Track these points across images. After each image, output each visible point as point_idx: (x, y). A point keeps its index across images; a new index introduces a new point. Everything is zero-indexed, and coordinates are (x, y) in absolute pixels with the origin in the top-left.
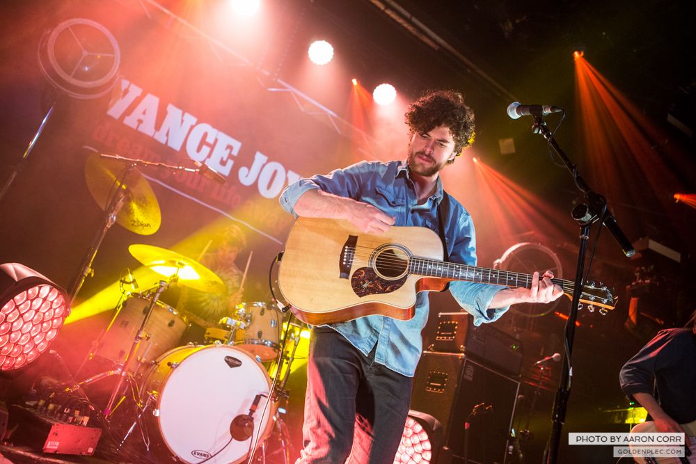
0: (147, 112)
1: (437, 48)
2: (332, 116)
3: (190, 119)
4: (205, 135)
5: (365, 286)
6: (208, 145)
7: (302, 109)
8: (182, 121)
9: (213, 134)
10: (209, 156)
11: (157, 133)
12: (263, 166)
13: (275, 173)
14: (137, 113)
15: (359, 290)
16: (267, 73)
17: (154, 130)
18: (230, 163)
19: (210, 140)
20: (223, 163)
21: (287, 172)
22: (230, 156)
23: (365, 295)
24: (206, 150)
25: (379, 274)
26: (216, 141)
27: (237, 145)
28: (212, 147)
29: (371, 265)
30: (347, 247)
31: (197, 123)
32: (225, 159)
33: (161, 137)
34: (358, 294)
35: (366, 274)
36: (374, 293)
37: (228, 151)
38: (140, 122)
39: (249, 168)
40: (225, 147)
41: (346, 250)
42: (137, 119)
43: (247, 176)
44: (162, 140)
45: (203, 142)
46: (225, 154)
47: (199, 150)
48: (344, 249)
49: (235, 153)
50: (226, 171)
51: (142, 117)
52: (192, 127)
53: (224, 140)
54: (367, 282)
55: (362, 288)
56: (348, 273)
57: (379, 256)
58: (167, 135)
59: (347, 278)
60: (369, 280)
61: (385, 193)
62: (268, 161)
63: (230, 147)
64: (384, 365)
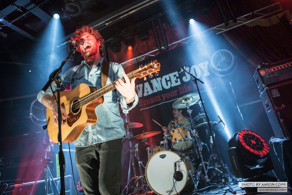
0: (148, 88)
3: (159, 79)
4: (166, 79)
8: (157, 81)
9: (167, 77)
10: (171, 83)
13: (194, 69)
14: (145, 91)
17: (152, 91)
18: (179, 80)
19: (168, 79)
20: (176, 82)
21: (198, 66)
22: (177, 78)
24: (169, 83)
26: (170, 77)
27: (176, 73)
28: (170, 80)
31: (161, 78)
32: (176, 80)
33: (155, 91)
37: (175, 77)
38: (148, 92)
39: (185, 76)
40: (173, 77)
43: (186, 78)
44: (157, 91)
45: (167, 81)
46: (175, 79)
47: (167, 85)
49: (178, 76)
50: (179, 83)
51: (147, 90)
52: (161, 81)
53: (172, 75)
58: (156, 88)
63: (175, 76)
64: (97, 143)
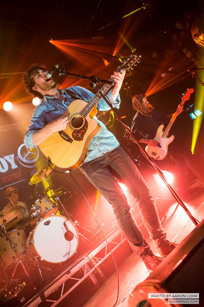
5: (80, 136)
15: (80, 139)
23: (83, 138)
25: (78, 129)
29: (73, 129)
30: (61, 135)
35: (75, 133)
36: (84, 134)
41: (62, 135)
48: (61, 136)
54: (78, 134)
55: (80, 138)
56: (71, 139)
57: (72, 125)
59: (73, 141)
60: (78, 133)
61: (50, 110)
64: (107, 152)
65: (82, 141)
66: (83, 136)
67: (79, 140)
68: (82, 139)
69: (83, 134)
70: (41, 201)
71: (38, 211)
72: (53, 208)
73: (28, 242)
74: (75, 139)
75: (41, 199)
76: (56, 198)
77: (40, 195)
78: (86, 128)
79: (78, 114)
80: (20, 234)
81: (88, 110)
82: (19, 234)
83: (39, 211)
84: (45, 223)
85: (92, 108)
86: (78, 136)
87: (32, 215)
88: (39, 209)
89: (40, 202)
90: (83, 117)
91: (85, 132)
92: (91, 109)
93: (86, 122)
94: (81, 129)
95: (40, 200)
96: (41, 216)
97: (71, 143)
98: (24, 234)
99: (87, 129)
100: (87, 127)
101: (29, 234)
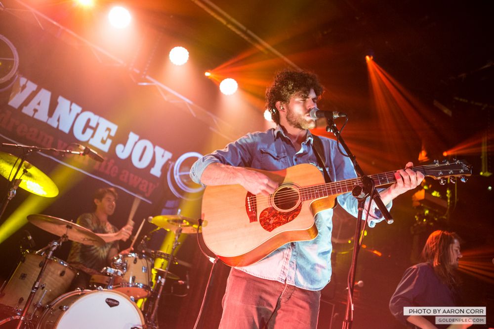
0: (41, 104)
1: (266, 52)
2: (189, 104)
3: (76, 109)
4: (89, 120)
5: (271, 222)
6: (91, 128)
7: (166, 98)
8: (70, 110)
9: (95, 119)
10: (92, 136)
11: (50, 119)
12: (136, 143)
13: (145, 148)
14: (33, 104)
15: (268, 227)
16: (138, 71)
17: (47, 117)
18: (109, 142)
19: (93, 124)
20: (103, 142)
21: (154, 147)
22: (109, 137)
23: (273, 229)
24: (89, 132)
25: (279, 210)
26: (98, 124)
27: (114, 128)
28: (95, 129)
29: (271, 204)
30: (248, 198)
31: (82, 112)
32: (105, 139)
33: (53, 123)
34: (268, 230)
35: (269, 213)
37: (108, 132)
38: (36, 111)
39: (125, 144)
40: (105, 129)
42: (33, 109)
43: (123, 151)
44: (54, 124)
45: (87, 126)
46: (105, 135)
47: (84, 132)
49: (113, 134)
50: (105, 148)
51: (37, 107)
52: (78, 115)
53: (104, 123)
54: (271, 218)
55: (269, 225)
56: (255, 216)
57: (275, 196)
58: (58, 120)
59: (256, 220)
60: (273, 216)
62: (140, 139)
63: (109, 129)
64: (294, 285)
65: (268, 232)
66: (276, 227)
67: (265, 228)
68: (270, 230)
69: (279, 224)
70: (139, 261)
71: (119, 270)
72: (143, 287)
73: (60, 299)
74: (261, 221)
75: (141, 258)
76: (162, 278)
77: (143, 251)
78: (289, 218)
79: (298, 187)
80: (65, 276)
81: (317, 193)
82: (62, 274)
83: (120, 272)
84: (109, 299)
85: (325, 195)
86: (270, 220)
87: (105, 268)
88: (122, 269)
89: (135, 261)
90: (301, 198)
91: (284, 223)
92: (321, 196)
93: (298, 210)
94: (283, 213)
95: (137, 257)
96: (115, 283)
97: (251, 222)
98: (70, 281)
99: (290, 221)
100: (293, 218)
101: (74, 290)
